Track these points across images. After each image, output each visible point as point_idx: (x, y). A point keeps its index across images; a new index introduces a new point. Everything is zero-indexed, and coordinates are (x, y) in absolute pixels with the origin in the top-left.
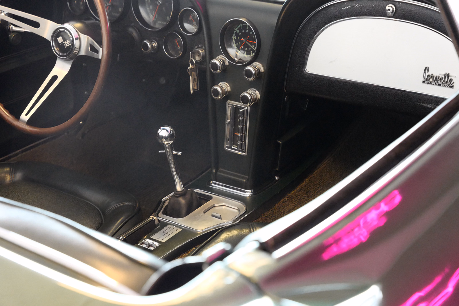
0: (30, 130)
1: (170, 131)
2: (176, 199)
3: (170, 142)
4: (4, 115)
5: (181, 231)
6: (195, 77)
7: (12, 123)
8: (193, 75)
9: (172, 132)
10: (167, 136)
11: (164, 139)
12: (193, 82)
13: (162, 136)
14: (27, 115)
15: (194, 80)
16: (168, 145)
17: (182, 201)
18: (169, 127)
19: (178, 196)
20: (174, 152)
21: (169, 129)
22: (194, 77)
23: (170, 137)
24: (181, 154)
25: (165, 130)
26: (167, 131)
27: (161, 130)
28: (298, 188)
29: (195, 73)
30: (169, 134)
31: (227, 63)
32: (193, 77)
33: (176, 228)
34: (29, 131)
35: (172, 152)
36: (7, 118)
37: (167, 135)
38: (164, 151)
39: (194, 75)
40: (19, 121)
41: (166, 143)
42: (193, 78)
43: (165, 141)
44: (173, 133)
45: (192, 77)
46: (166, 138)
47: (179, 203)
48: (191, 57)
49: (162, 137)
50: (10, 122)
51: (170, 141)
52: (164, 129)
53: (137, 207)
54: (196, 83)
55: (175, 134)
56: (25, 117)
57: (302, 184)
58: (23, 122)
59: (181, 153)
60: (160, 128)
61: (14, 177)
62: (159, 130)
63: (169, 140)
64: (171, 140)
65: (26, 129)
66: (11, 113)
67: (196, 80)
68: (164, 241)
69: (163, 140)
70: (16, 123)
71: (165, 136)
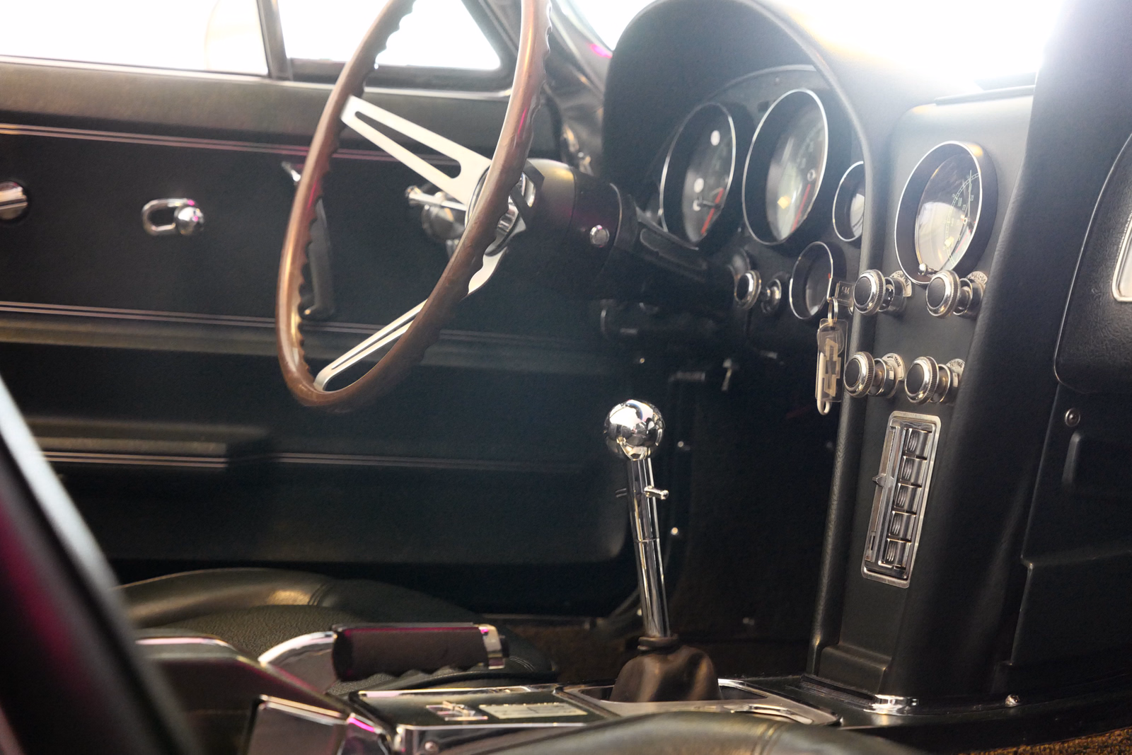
1: (649, 420)
6: (835, 358)
8: (827, 349)
9: (651, 425)
10: (635, 431)
11: (625, 437)
12: (827, 372)
13: (619, 427)
15: (830, 366)
17: (652, 668)
18: (654, 411)
21: (647, 410)
22: (831, 357)
23: (648, 438)
24: (664, 496)
25: (634, 411)
26: (639, 414)
28: (1071, 744)
29: (836, 346)
30: (642, 425)
31: (908, 292)
32: (828, 354)
37: (635, 428)
39: (832, 348)
40: (312, 381)
41: (630, 450)
42: (828, 359)
44: (656, 427)
45: (825, 356)
46: (631, 436)
48: (832, 294)
49: (619, 431)
51: (644, 450)
54: (834, 378)
55: (659, 435)
56: (328, 373)
57: (1094, 739)
58: (320, 381)
59: (666, 492)
63: (636, 442)
64: (645, 447)
67: (838, 368)
70: (301, 384)
71: (629, 427)
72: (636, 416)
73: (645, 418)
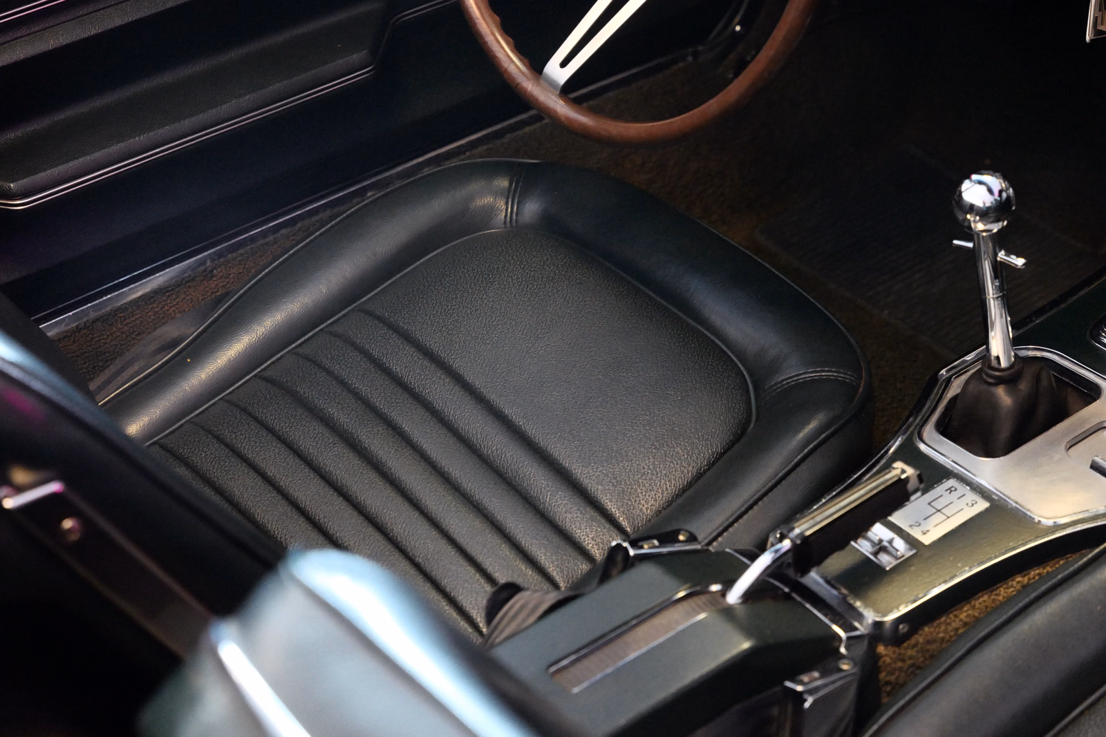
0: (568, 119)
1: (1000, 192)
2: (985, 387)
3: (995, 228)
4: (500, 55)
5: (987, 510)
7: (518, 84)
9: (1004, 195)
10: (988, 208)
11: (977, 215)
13: (973, 205)
14: (564, 64)
16: (984, 234)
17: (1004, 397)
18: (997, 178)
19: (990, 380)
20: (1002, 255)
21: (995, 182)
23: (999, 210)
24: (1023, 264)
25: (984, 188)
26: (990, 191)
27: (973, 183)
30: (995, 200)
33: (971, 496)
34: (563, 119)
35: (996, 255)
36: (505, 63)
37: (988, 204)
38: (970, 245)
40: (542, 81)
41: (980, 226)
43: (977, 222)
44: (1008, 197)
46: (984, 214)
47: (994, 404)
49: (971, 208)
50: (513, 79)
51: (996, 225)
52: (980, 183)
53: (861, 390)
55: (1014, 202)
56: (558, 71)
58: (551, 83)
59: (1023, 260)
60: (968, 177)
61: (517, 215)
62: (966, 185)
63: (991, 220)
64: (997, 221)
65: (555, 111)
66: (519, 49)
68: (927, 540)
69: (972, 219)
70: (529, 86)
71: (981, 205)
72: (987, 193)
73: (996, 193)
